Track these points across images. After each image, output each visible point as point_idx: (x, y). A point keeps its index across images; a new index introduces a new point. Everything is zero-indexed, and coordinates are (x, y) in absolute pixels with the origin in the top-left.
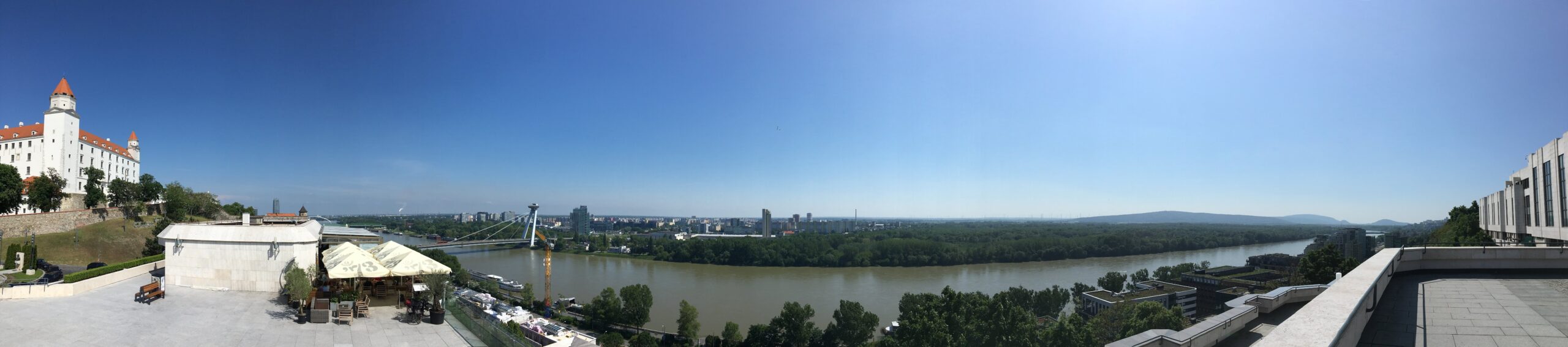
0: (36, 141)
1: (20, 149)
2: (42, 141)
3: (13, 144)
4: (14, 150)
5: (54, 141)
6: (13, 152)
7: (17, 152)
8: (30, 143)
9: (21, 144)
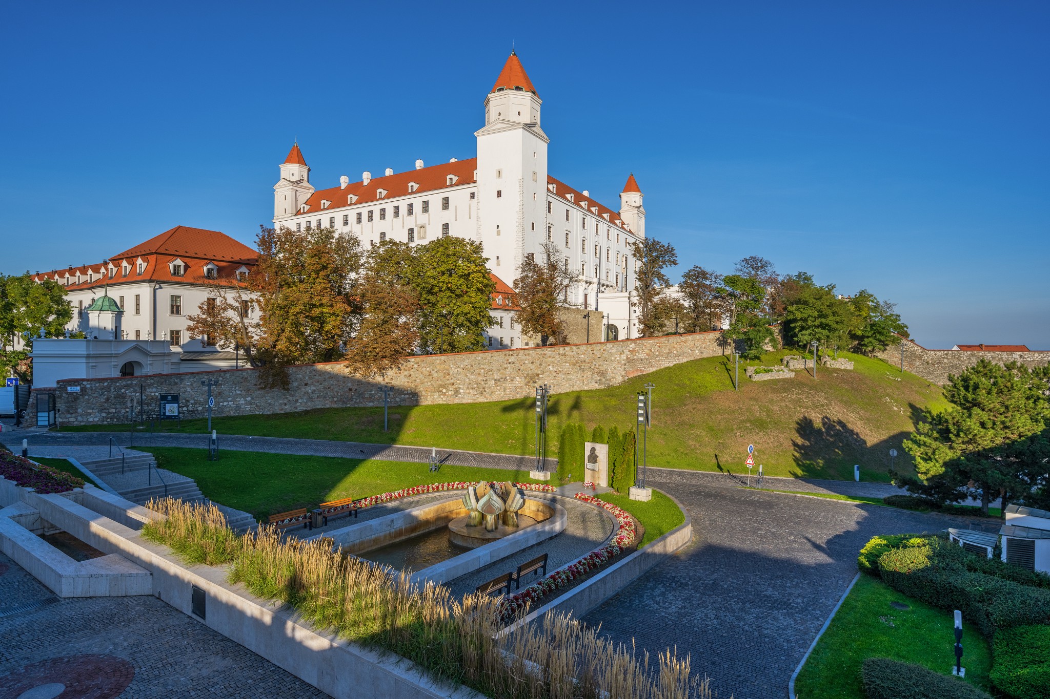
0: (458, 195)
1: (426, 215)
2: (472, 196)
3: (411, 206)
4: (412, 218)
5: (499, 194)
6: (410, 222)
7: (420, 222)
8: (446, 203)
9: (426, 203)
